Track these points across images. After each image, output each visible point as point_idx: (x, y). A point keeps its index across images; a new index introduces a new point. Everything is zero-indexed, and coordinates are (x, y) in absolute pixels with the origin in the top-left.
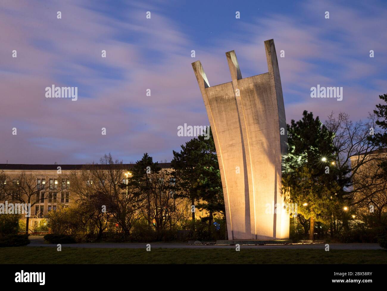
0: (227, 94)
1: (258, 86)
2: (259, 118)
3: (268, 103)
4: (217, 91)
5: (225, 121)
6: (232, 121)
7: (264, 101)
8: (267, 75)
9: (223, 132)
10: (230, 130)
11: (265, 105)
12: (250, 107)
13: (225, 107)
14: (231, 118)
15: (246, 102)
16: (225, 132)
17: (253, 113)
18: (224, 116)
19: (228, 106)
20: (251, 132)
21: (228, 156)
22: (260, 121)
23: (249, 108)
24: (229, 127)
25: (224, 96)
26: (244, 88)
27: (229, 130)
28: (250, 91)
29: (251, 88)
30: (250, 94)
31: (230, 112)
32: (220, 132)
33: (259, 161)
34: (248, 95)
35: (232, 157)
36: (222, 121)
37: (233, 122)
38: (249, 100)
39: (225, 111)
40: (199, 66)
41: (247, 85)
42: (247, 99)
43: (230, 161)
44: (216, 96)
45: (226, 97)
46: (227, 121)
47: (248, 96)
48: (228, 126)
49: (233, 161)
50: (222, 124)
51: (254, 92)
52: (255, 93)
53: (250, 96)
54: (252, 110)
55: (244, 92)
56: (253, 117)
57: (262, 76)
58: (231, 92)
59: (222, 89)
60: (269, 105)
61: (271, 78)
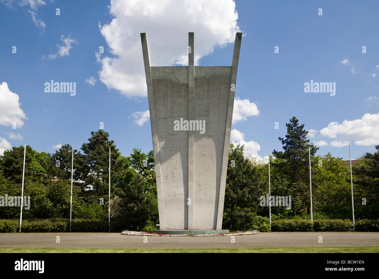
0: (178, 79)
1: (216, 77)
2: (210, 111)
4: (165, 72)
6: (177, 108)
9: (163, 118)
14: (177, 105)
15: (199, 92)
16: (166, 119)
19: (175, 92)
21: (166, 144)
22: (210, 114)
23: (200, 98)
24: (172, 114)
26: (200, 77)
27: (171, 117)
28: (206, 81)
30: (205, 85)
31: (177, 98)
32: (160, 118)
34: (202, 84)
36: (165, 106)
37: (178, 110)
39: (171, 97)
41: (204, 73)
43: (168, 150)
47: (203, 86)
49: (172, 150)
50: (164, 110)
53: (205, 87)
55: (199, 80)
56: (203, 109)
57: (223, 68)
58: (183, 78)
59: (173, 72)
60: (224, 100)
61: (234, 72)
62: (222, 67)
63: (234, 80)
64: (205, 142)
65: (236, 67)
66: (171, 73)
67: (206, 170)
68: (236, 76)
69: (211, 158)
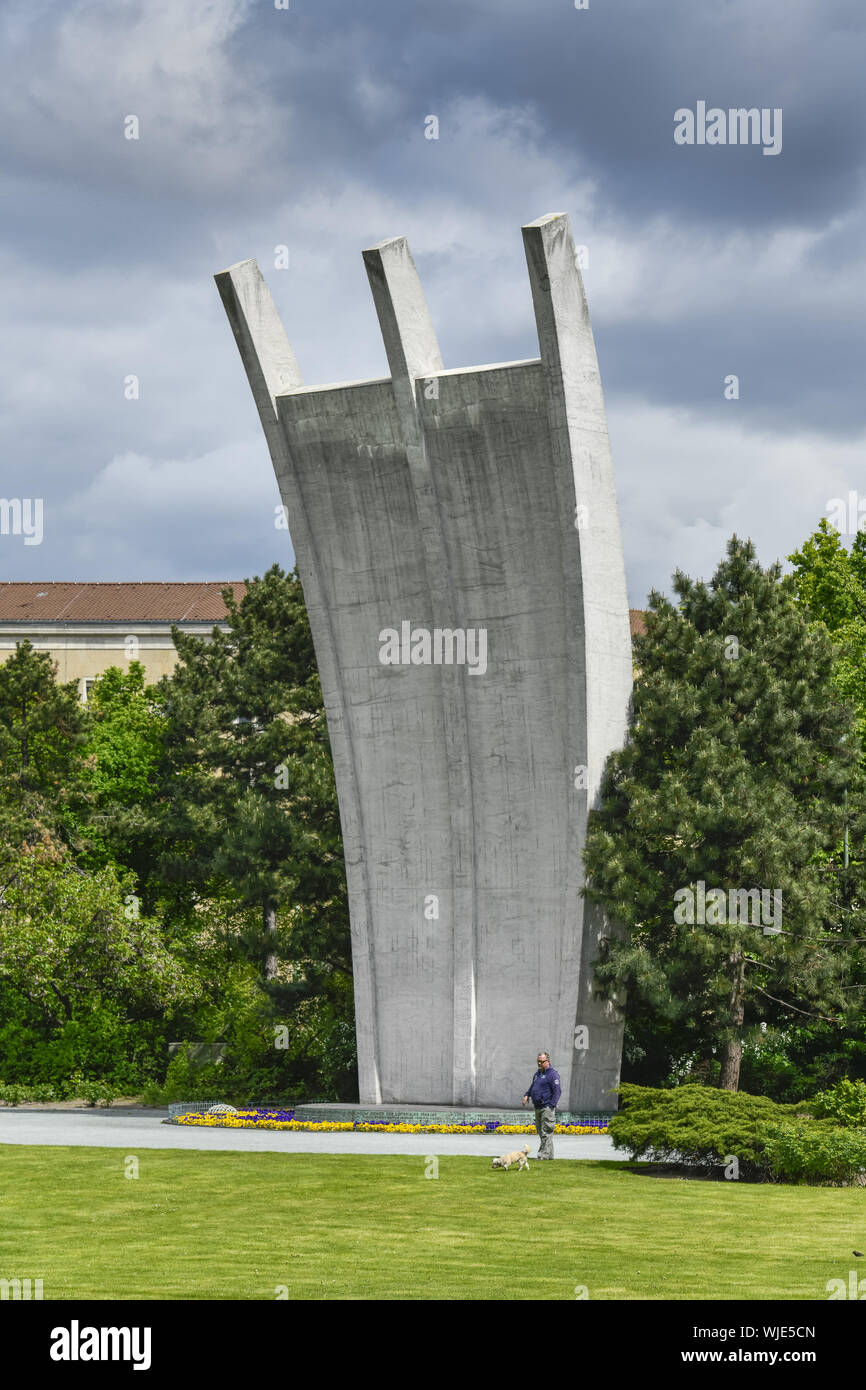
0: (373, 437)
1: (499, 417)
2: (503, 563)
3: (543, 500)
4: (327, 413)
5: (363, 557)
6: (391, 560)
7: (526, 489)
8: (537, 375)
9: (352, 605)
10: (381, 603)
11: (530, 507)
12: (468, 508)
13: (362, 493)
14: (390, 546)
15: (451, 484)
16: (362, 607)
17: (480, 537)
18: (360, 534)
19: (374, 492)
20: (469, 620)
21: (372, 718)
22: (507, 574)
23: (462, 511)
24: (379, 585)
25: (356, 445)
26: (443, 422)
27: (378, 600)
28: (466, 435)
29: (473, 423)
30: (468, 451)
31: (385, 518)
32: (343, 606)
33: (499, 756)
34: (458, 451)
35: (390, 728)
36: (352, 555)
37: (396, 568)
38: (462, 474)
39: (365, 512)
40: (252, 289)
41: (454, 405)
42: (455, 467)
43: (382, 742)
44: (325, 439)
45: (369, 447)
46: (372, 558)
47: (460, 459)
48: (375, 582)
49: (394, 744)
50: (350, 570)
51: (483, 443)
52: (489, 449)
53: (470, 460)
54: (476, 524)
55: (444, 436)
56: (479, 555)
57: (515, 377)
58: (388, 431)
59: (350, 410)
60: (546, 510)
61: (552, 389)
62: (509, 372)
63: (559, 424)
64: (504, 702)
65: (554, 367)
66: (347, 416)
67: (516, 828)
68: (563, 405)
69: (531, 774)
